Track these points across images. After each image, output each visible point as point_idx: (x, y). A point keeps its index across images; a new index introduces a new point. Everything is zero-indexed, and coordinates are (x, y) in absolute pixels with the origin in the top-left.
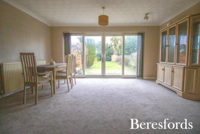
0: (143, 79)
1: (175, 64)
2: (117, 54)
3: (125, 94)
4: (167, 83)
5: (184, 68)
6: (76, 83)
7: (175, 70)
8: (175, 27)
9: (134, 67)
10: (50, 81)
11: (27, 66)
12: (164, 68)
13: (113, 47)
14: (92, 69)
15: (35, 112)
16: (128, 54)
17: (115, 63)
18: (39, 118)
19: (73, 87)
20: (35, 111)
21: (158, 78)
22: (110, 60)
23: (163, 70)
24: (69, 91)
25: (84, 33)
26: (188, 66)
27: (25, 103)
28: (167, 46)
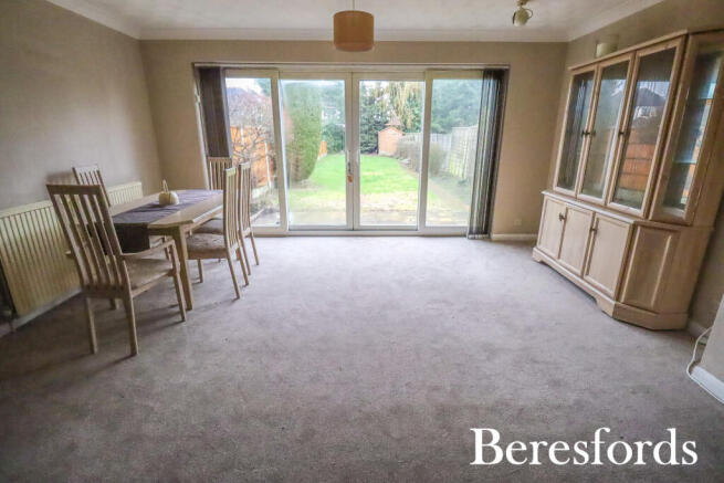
0: (489, 239)
1: (606, 204)
2: (398, 128)
3: (430, 306)
4: (570, 263)
5: (634, 227)
6: (260, 261)
7: (603, 226)
8: (627, 63)
9: (462, 183)
10: (172, 273)
11: (77, 222)
12: (567, 210)
13: (386, 97)
14: (309, 189)
15: (137, 383)
16: (442, 130)
17: (395, 162)
18: (156, 409)
19: (249, 277)
20: (138, 381)
21: (543, 242)
22: (374, 150)
23: (561, 217)
24: (238, 297)
25: (275, 69)
26: (647, 217)
27: (96, 350)
28: (587, 134)
